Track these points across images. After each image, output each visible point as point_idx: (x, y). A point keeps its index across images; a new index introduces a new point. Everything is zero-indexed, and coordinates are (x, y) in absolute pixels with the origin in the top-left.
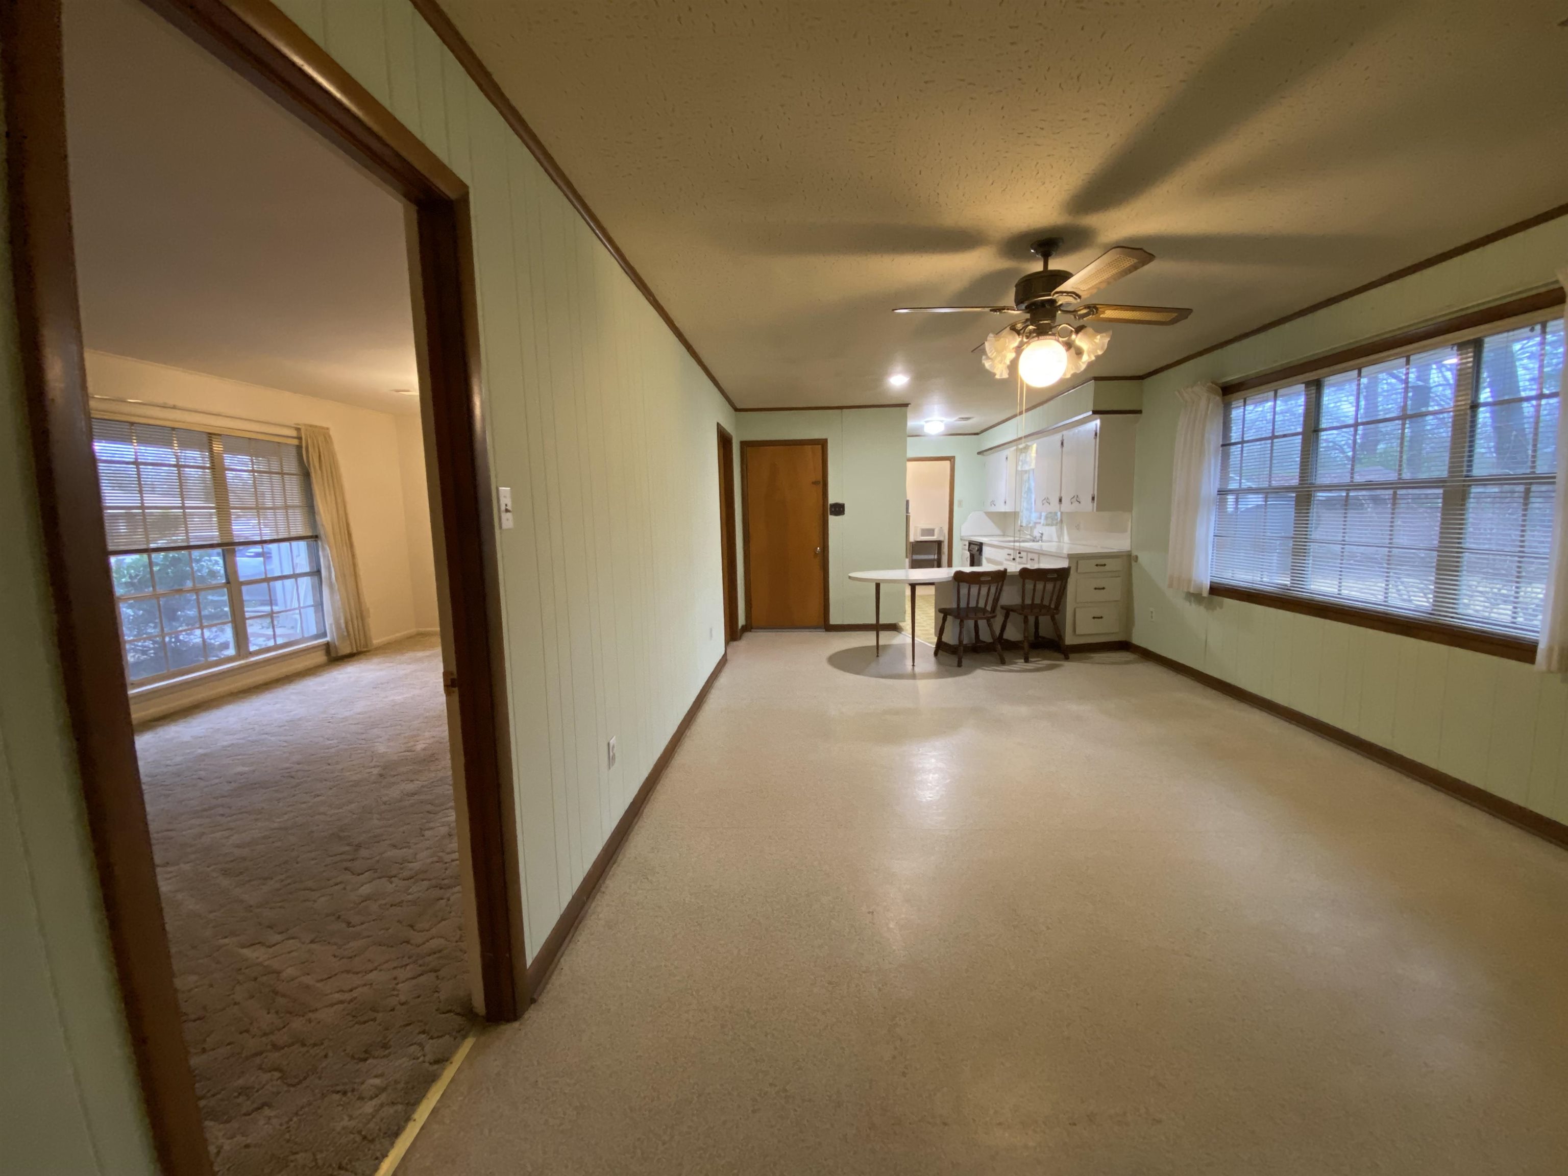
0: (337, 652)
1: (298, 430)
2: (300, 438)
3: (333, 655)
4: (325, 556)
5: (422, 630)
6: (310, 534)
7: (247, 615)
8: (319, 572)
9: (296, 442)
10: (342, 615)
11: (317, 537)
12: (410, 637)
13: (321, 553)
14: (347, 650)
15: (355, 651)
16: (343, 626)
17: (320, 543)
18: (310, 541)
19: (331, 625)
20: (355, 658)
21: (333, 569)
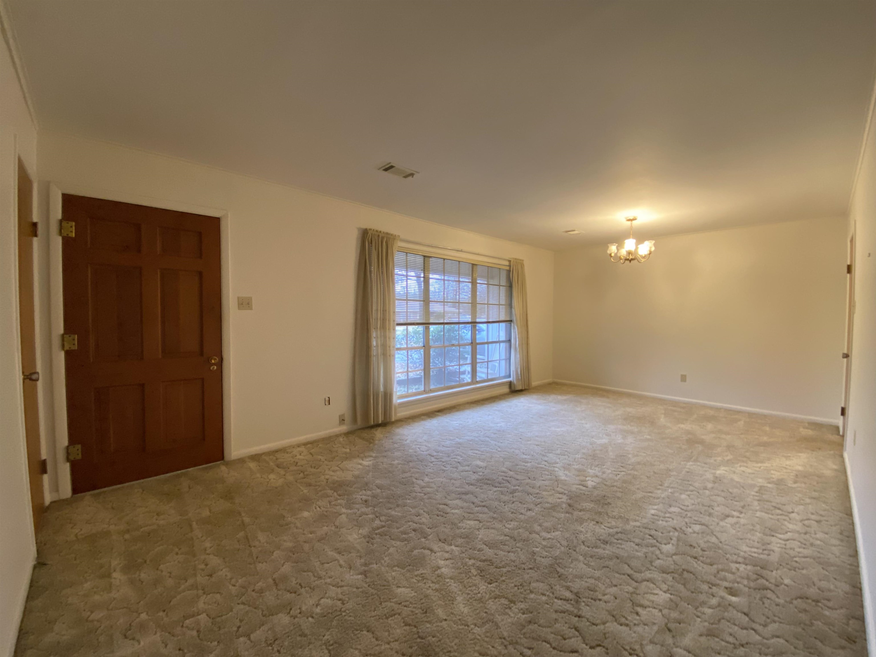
0: (514, 388)
1: (510, 261)
2: (510, 266)
3: (513, 388)
4: (515, 332)
5: (556, 380)
6: (508, 319)
7: (478, 361)
8: (510, 341)
9: (508, 268)
10: (519, 366)
11: (511, 321)
12: (550, 384)
13: (512, 330)
14: (520, 388)
15: (523, 388)
16: (519, 373)
17: (512, 324)
18: (508, 323)
19: (513, 371)
20: (524, 392)
21: (517, 340)
